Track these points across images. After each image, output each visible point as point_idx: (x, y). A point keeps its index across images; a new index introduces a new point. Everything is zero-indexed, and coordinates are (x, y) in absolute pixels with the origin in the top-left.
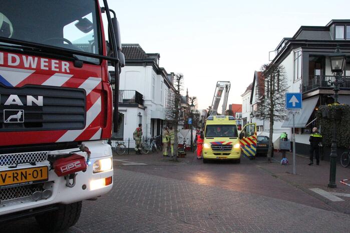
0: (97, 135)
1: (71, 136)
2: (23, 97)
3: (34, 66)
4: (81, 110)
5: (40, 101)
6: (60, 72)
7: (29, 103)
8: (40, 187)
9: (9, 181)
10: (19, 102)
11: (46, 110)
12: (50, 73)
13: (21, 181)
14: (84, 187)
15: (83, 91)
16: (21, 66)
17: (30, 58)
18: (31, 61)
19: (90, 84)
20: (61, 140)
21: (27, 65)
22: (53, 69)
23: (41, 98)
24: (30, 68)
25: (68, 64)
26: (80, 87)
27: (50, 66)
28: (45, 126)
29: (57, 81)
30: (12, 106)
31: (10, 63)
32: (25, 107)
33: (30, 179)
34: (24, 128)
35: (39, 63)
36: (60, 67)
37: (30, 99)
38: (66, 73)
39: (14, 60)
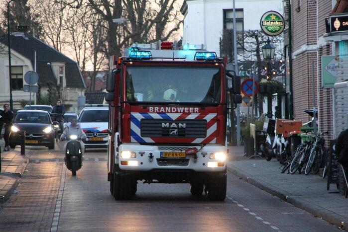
0: (214, 141)
1: (199, 140)
2: (177, 124)
3: (182, 111)
4: (204, 129)
5: (184, 126)
6: (194, 112)
7: (180, 127)
8: (184, 161)
9: (170, 156)
10: (176, 126)
11: (187, 129)
12: (189, 113)
13: (175, 157)
14: (204, 164)
15: (206, 120)
16: (177, 112)
17: (181, 108)
18: (181, 109)
19: (209, 117)
20: (193, 142)
21: (179, 111)
22: (190, 112)
23: (185, 124)
24: (180, 112)
25: (198, 109)
26: (204, 118)
27: (189, 110)
28: (186, 136)
29: (192, 117)
30: (173, 128)
31: (173, 111)
32: (178, 128)
33: (178, 157)
34: (177, 136)
35: (184, 110)
36: (194, 110)
37: (180, 125)
38: (197, 113)
39: (174, 110)
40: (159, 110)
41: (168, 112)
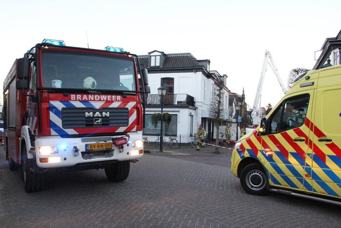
0: (135, 129)
1: (122, 129)
2: (101, 113)
3: (105, 99)
4: (126, 118)
5: (108, 114)
6: (116, 101)
7: (104, 116)
8: (108, 152)
9: (96, 148)
10: (100, 115)
11: (111, 118)
12: (112, 102)
13: (101, 149)
14: (128, 153)
15: (127, 109)
16: (100, 100)
17: (104, 96)
18: (104, 97)
19: (131, 105)
20: (117, 131)
21: (102, 100)
22: (113, 100)
23: (108, 113)
24: (104, 100)
25: (119, 97)
26: (126, 107)
27: (112, 98)
28: (110, 125)
29: (115, 105)
30: (97, 117)
31: (96, 99)
32: (102, 117)
33: (104, 148)
34: (101, 126)
35: (107, 99)
36: (116, 99)
37: (104, 114)
38: (119, 101)
39: (97, 98)
40: (82, 97)
41: (91, 100)
